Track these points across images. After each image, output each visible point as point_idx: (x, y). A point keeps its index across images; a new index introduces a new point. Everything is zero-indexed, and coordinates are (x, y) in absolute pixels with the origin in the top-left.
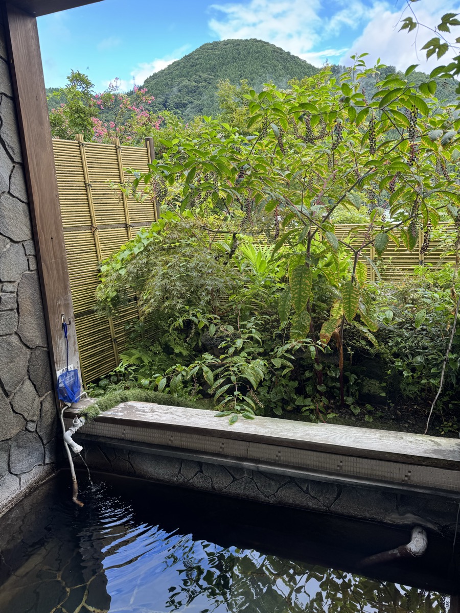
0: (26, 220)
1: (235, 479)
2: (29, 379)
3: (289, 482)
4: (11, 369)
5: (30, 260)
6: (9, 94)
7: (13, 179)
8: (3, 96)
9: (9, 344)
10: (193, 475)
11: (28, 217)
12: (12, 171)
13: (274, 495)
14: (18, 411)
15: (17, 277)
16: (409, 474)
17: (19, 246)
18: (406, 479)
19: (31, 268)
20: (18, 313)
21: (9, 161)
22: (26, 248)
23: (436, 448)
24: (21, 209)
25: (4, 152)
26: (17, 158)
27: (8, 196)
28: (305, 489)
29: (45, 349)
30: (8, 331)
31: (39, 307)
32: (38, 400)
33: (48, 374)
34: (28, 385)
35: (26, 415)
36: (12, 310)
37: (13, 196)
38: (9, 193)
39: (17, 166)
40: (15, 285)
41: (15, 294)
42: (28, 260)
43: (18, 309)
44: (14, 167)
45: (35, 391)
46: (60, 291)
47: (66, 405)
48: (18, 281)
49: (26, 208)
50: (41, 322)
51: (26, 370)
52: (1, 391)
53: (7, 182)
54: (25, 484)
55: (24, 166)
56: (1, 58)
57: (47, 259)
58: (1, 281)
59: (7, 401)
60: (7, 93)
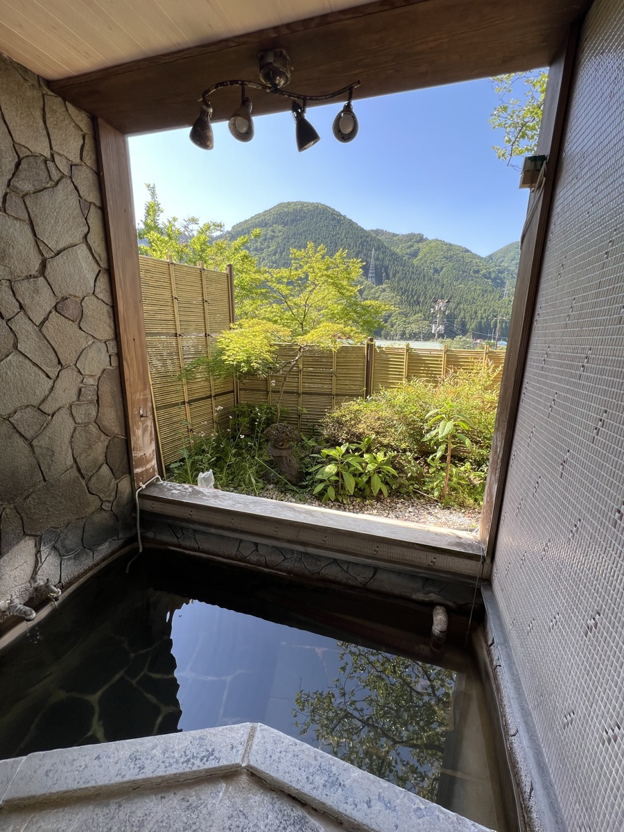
0: (110, 321)
1: (285, 559)
2: (107, 464)
3: (332, 562)
4: (89, 455)
5: (112, 358)
6: (98, 204)
7: (98, 284)
8: (92, 206)
9: (87, 432)
10: (250, 553)
11: (112, 320)
13: (319, 573)
14: (94, 493)
15: (98, 372)
16: (435, 560)
17: (102, 345)
18: (432, 564)
19: (113, 365)
20: (98, 404)
21: (96, 266)
22: (109, 346)
23: (457, 540)
24: (105, 310)
25: (91, 258)
26: (104, 265)
27: (93, 297)
28: (345, 569)
29: (123, 437)
30: (86, 421)
31: (119, 399)
32: (114, 482)
33: (125, 460)
34: (105, 469)
35: (102, 496)
36: (92, 401)
37: (99, 299)
38: (94, 294)
39: (102, 270)
40: (97, 378)
41: (95, 387)
42: (110, 357)
43: (98, 401)
44: (100, 271)
45: (112, 475)
46: (140, 387)
47: (140, 487)
48: (99, 375)
49: (110, 310)
50: (121, 414)
51: (104, 455)
52: (77, 474)
53: (92, 285)
54: (98, 556)
55: (110, 272)
56: (92, 169)
57: (128, 358)
58: (81, 374)
59: (84, 483)
60: (96, 202)
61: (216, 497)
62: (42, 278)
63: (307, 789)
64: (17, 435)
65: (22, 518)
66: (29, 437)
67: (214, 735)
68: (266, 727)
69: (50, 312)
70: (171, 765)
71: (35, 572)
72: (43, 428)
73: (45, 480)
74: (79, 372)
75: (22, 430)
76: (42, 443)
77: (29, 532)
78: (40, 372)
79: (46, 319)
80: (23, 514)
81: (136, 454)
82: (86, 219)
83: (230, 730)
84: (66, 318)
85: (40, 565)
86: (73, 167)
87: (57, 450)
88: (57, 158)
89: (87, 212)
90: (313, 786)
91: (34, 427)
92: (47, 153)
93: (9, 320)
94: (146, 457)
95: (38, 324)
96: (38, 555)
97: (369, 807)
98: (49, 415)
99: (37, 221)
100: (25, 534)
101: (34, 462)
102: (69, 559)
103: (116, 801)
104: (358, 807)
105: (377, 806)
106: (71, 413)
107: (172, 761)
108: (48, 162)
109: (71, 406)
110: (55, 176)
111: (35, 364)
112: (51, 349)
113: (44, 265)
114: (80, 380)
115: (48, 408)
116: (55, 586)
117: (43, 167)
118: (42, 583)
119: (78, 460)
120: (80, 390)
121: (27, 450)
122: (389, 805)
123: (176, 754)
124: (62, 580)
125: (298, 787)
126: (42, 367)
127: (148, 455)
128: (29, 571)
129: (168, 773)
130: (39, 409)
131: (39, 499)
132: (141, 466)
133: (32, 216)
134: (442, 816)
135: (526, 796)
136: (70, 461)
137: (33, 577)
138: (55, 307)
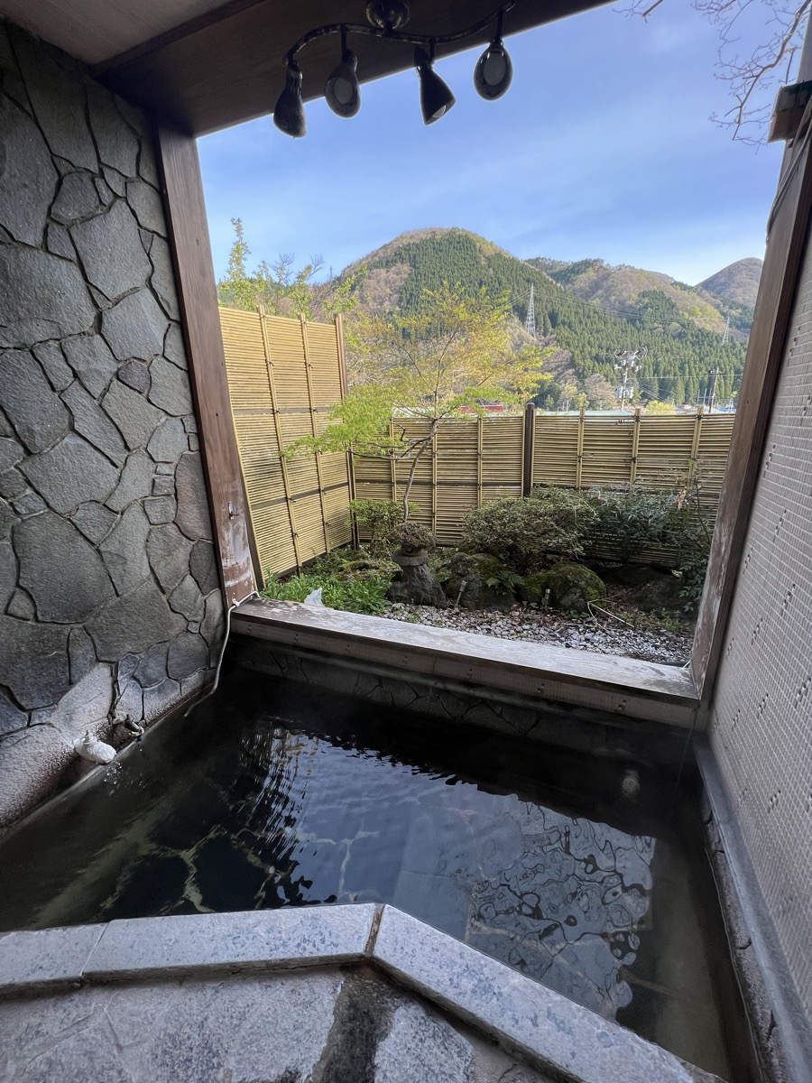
0: (186, 391)
1: (418, 697)
2: (191, 575)
3: (480, 703)
4: (169, 564)
5: (191, 439)
6: (163, 233)
7: (168, 341)
8: (155, 236)
9: (165, 535)
10: (371, 689)
11: (188, 387)
12: (167, 330)
13: (462, 716)
14: (178, 611)
15: (174, 458)
16: (624, 704)
17: (177, 422)
18: (620, 709)
19: (192, 449)
20: (177, 499)
21: (164, 318)
22: (186, 424)
23: (658, 677)
24: (179, 377)
25: (157, 306)
26: (174, 315)
27: (163, 360)
28: (499, 712)
29: (209, 542)
30: (163, 520)
31: (202, 493)
32: (201, 598)
33: (213, 571)
34: (189, 580)
35: (187, 614)
36: (169, 495)
37: (170, 361)
38: (163, 356)
39: (173, 324)
40: (173, 466)
41: (172, 477)
42: (188, 439)
43: (176, 495)
44: (170, 325)
45: (198, 589)
46: (228, 476)
47: (234, 605)
48: (176, 462)
49: (185, 376)
50: (205, 511)
51: (187, 565)
52: (156, 587)
53: (162, 345)
54: (186, 689)
55: (182, 325)
56: (151, 185)
57: (211, 440)
58: (154, 462)
59: (164, 598)
60: (159, 232)
61: (327, 616)
62: (98, 336)
63: (450, 994)
64: (81, 538)
65: (93, 640)
66: (94, 541)
67: (330, 915)
68: (396, 910)
69: (111, 381)
70: (277, 948)
71: (113, 706)
72: (112, 528)
73: (118, 595)
74: (151, 458)
75: (86, 532)
76: (111, 548)
77: (103, 658)
78: (103, 459)
79: (107, 390)
80: (94, 636)
81: (226, 564)
82: (148, 255)
83: (350, 911)
84: (131, 388)
85: (118, 697)
86: (128, 185)
87: (129, 556)
88: (107, 172)
89: (149, 246)
90: (458, 991)
91: (101, 528)
92: (94, 167)
93: (62, 391)
94: (239, 567)
95: (96, 396)
96: (115, 686)
97: (535, 1025)
98: (117, 513)
99: (86, 259)
100: (98, 661)
101: (103, 573)
102: (153, 691)
103: (212, 985)
104: (520, 1023)
105: (546, 1026)
106: (145, 512)
107: (277, 942)
108: (96, 179)
109: (143, 502)
110: (107, 198)
111: (96, 448)
112: (115, 430)
113: (99, 319)
114: (152, 469)
115: (115, 504)
116: (137, 723)
117: (90, 186)
118: (122, 719)
119: (155, 569)
120: (154, 481)
121: (94, 557)
122: (561, 1025)
123: (283, 935)
124: (145, 716)
125: (439, 991)
126: (106, 452)
127: (241, 564)
128: (106, 704)
129: (273, 957)
130: (105, 505)
131: (112, 617)
132: (234, 578)
133: (81, 253)
134: (637, 1047)
135: (764, 1032)
136: (146, 572)
137: (111, 714)
138: (117, 375)
